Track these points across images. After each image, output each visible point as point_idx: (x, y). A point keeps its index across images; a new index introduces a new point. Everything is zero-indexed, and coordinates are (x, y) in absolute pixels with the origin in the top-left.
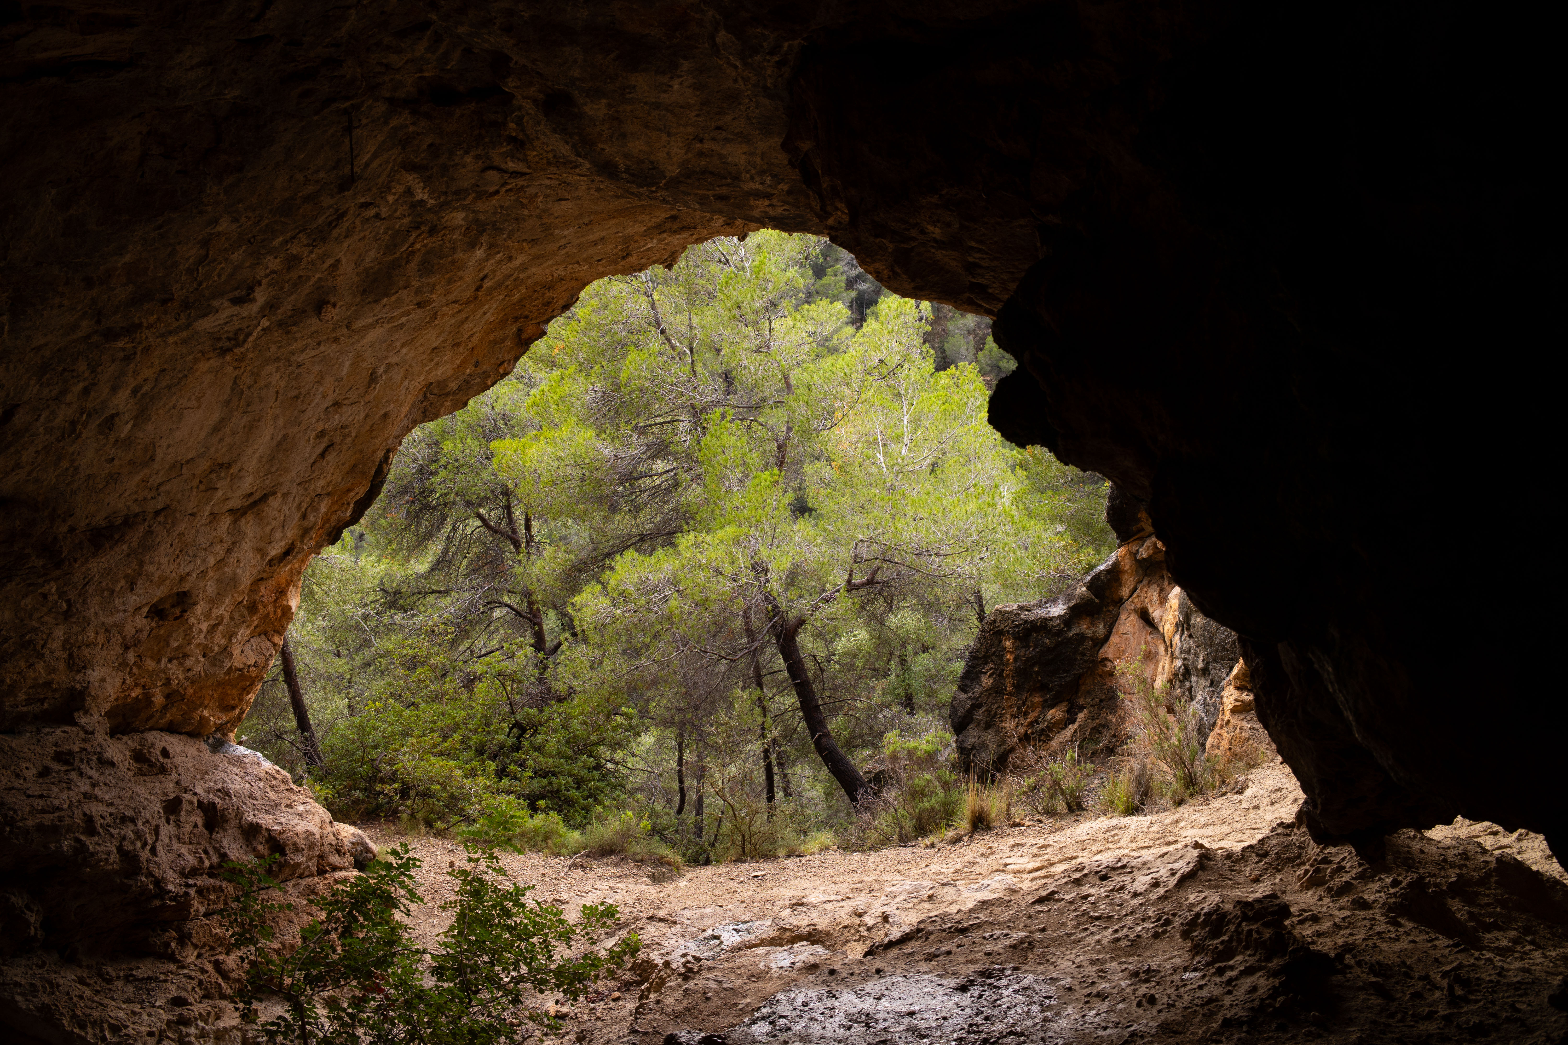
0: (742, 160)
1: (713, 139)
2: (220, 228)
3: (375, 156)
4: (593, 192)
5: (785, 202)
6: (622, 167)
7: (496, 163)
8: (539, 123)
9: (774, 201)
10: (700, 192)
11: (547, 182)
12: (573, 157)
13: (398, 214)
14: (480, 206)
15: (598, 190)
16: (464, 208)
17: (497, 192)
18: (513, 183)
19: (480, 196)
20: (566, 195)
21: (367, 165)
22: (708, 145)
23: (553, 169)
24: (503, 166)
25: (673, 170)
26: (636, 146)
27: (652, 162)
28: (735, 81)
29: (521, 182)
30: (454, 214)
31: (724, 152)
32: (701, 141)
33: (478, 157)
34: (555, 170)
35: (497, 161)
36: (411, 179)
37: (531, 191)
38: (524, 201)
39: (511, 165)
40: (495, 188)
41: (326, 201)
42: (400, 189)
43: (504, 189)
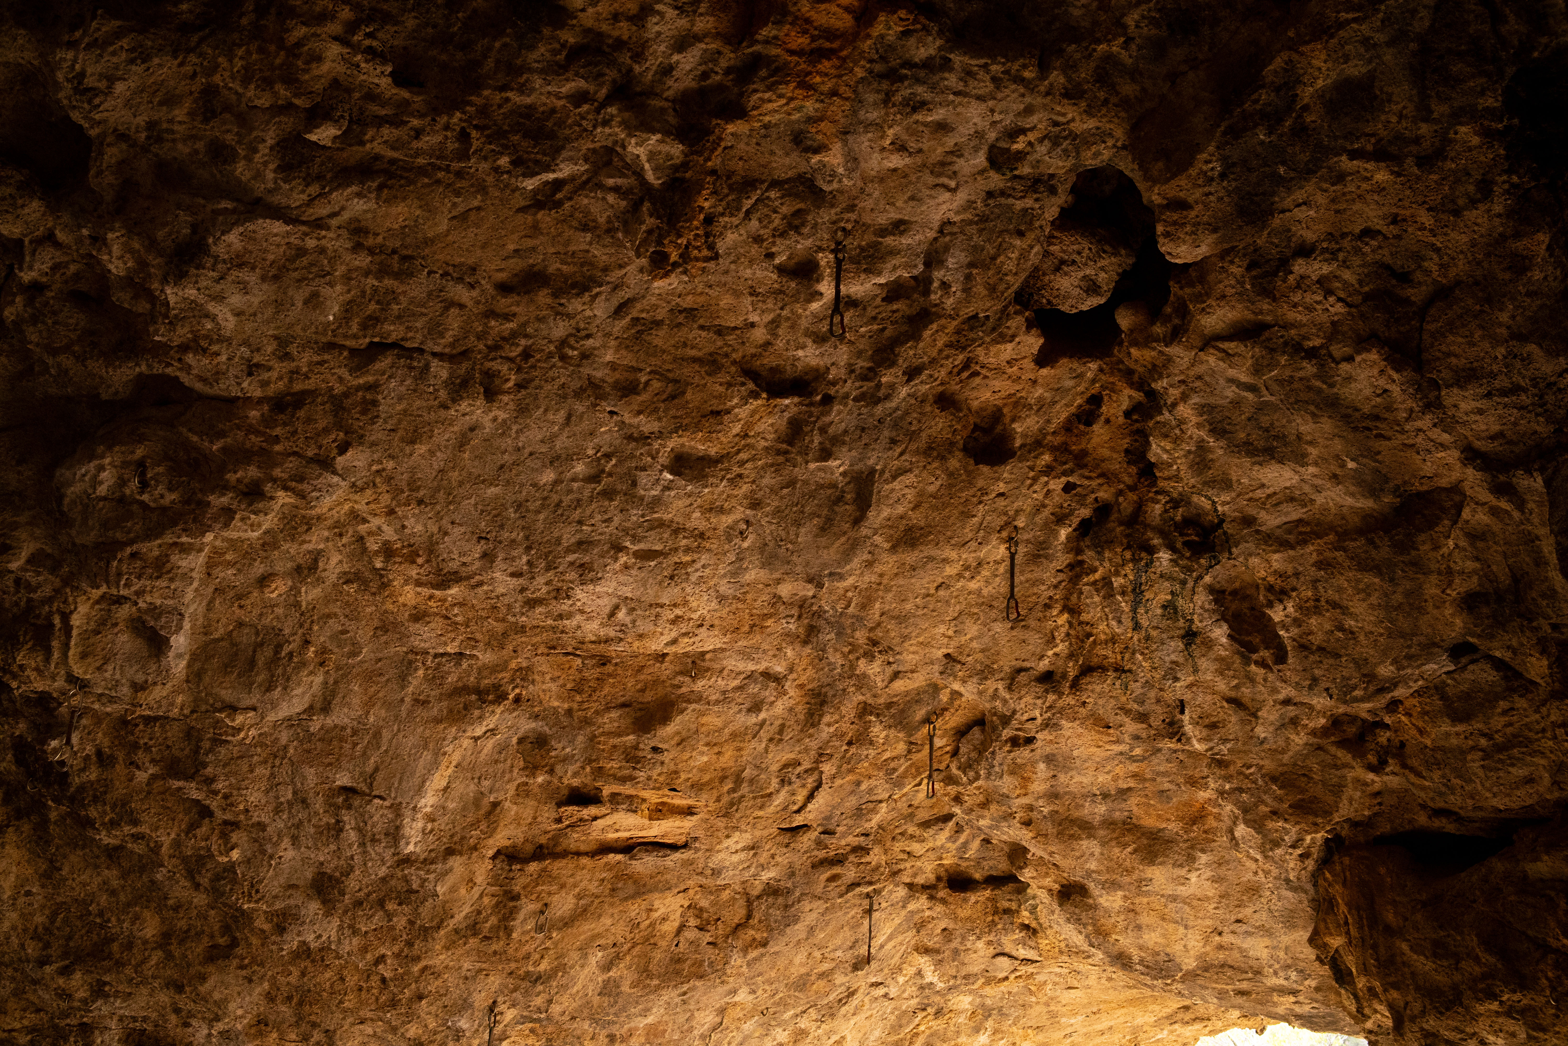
0: (1264, 954)
1: (1233, 932)
2: (737, 999)
3: (890, 938)
4: (1103, 981)
5: (1313, 1000)
6: (1136, 959)
7: (1007, 950)
8: (1053, 912)
9: (1301, 998)
10: (1219, 986)
11: (1058, 970)
12: (1086, 947)
13: (906, 995)
14: (988, 991)
15: (1110, 979)
16: (971, 992)
17: (1006, 978)
18: (1024, 969)
19: (988, 982)
20: (1076, 984)
21: (882, 946)
22: (1227, 939)
23: (1065, 958)
24: (1014, 953)
25: (1190, 963)
26: (1152, 938)
27: (1167, 955)
28: (1256, 873)
29: (1030, 969)
30: (961, 997)
31: (1245, 946)
32: (1220, 934)
33: (990, 943)
34: (1066, 959)
35: (1009, 948)
36: (924, 962)
37: (1040, 978)
38: (1033, 988)
39: (1022, 953)
40: (1004, 974)
41: (840, 979)
42: (912, 971)
43: (1013, 976)
